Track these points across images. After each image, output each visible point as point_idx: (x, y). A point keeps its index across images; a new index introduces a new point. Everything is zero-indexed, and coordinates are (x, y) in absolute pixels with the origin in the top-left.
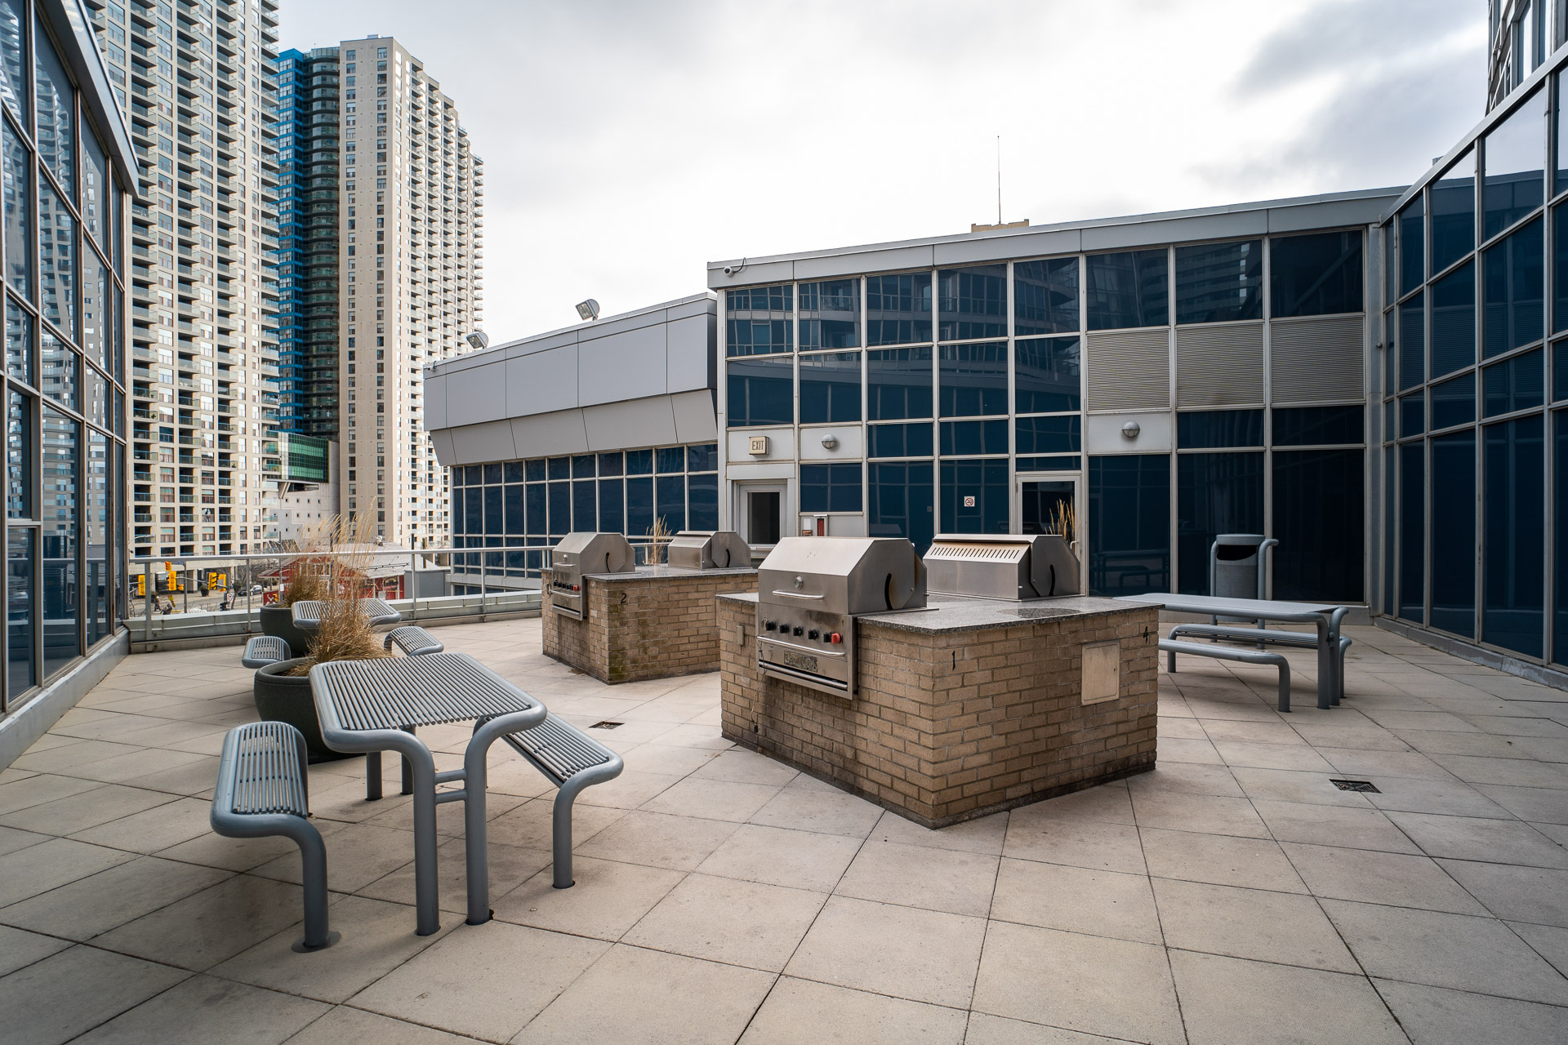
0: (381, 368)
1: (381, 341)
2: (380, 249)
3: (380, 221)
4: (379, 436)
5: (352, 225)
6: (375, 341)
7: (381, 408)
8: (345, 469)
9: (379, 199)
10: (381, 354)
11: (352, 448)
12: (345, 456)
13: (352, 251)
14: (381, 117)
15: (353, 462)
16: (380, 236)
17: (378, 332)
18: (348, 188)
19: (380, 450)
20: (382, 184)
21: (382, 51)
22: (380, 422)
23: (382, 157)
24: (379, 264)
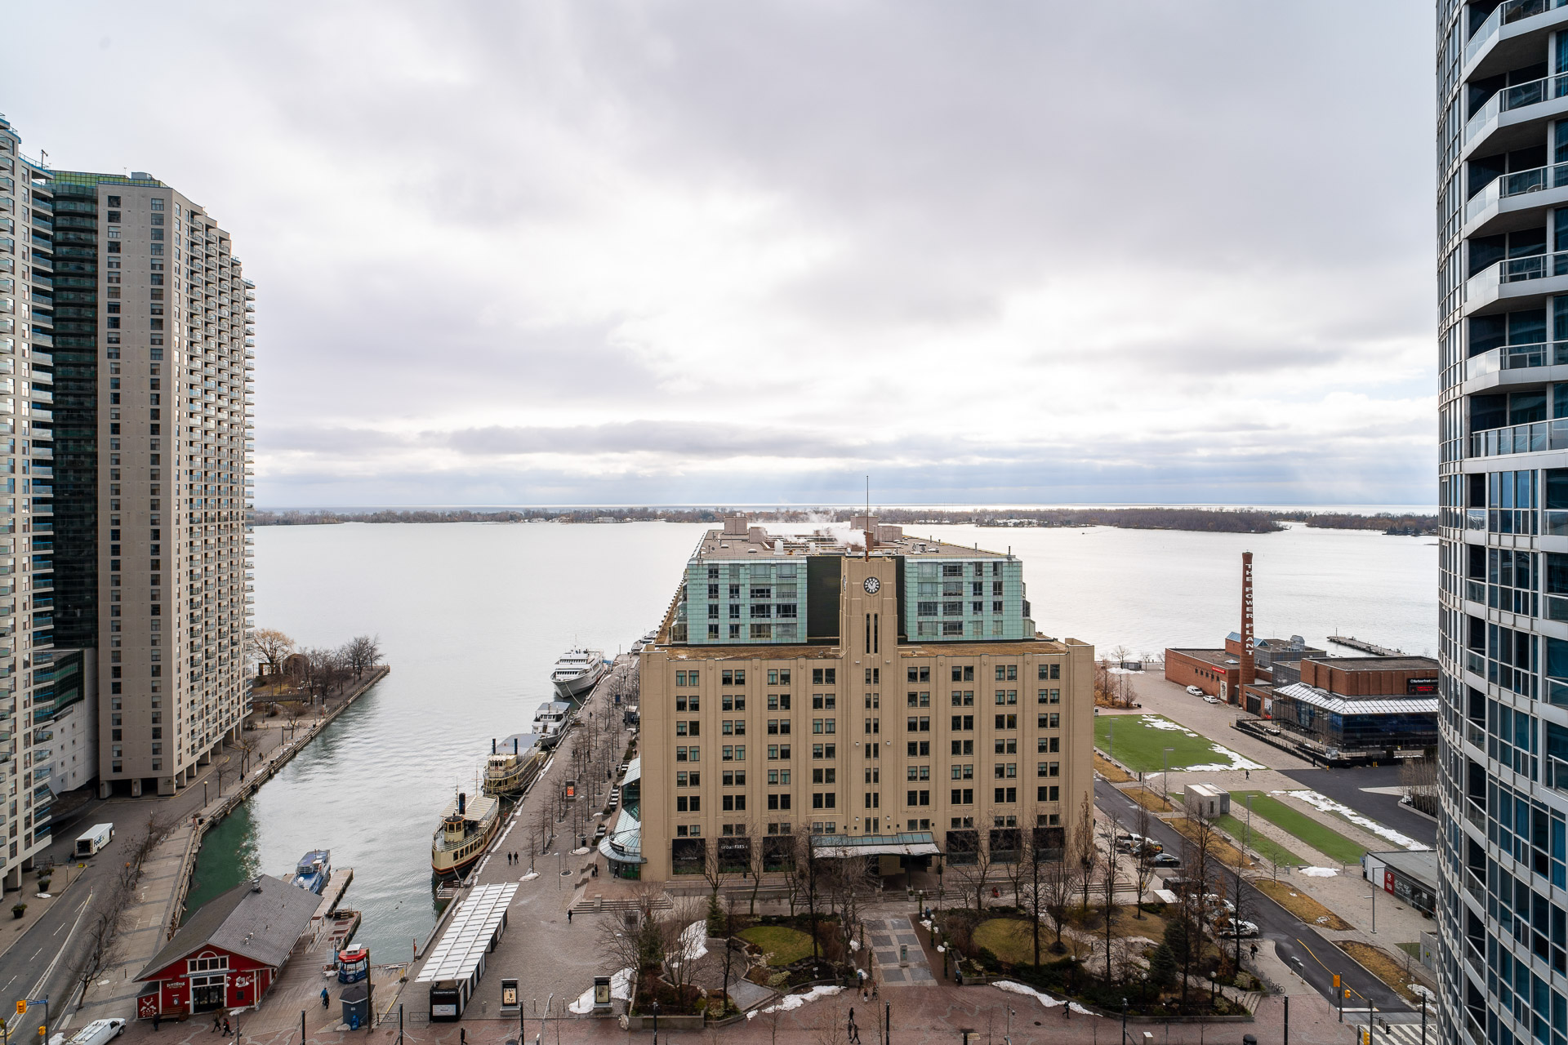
0: (156, 565)
1: (156, 535)
2: (155, 429)
3: (155, 397)
4: (154, 643)
5: (116, 399)
6: (149, 534)
7: (156, 610)
8: (106, 680)
9: (153, 372)
10: (156, 550)
11: (117, 657)
12: (105, 665)
13: (116, 429)
14: (155, 277)
15: (117, 672)
16: (155, 414)
17: (152, 524)
18: (110, 356)
19: (156, 658)
20: (157, 354)
21: (158, 202)
22: (155, 626)
23: (158, 324)
24: (153, 447)
